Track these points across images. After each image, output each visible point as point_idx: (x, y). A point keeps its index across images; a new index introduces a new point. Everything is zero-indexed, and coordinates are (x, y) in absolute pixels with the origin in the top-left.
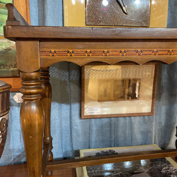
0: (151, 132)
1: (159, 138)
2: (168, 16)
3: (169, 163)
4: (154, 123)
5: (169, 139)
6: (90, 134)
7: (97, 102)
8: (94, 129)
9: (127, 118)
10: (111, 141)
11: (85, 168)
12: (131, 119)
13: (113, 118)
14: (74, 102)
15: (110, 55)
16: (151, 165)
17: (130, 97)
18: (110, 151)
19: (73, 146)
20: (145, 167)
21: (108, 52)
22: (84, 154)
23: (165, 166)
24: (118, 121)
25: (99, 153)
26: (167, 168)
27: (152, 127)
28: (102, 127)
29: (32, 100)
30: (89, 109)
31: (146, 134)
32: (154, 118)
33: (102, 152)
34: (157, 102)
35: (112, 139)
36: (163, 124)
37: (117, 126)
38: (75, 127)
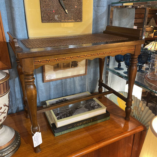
0: (86, 84)
1: (90, 87)
2: (93, 13)
3: (94, 101)
4: (87, 80)
5: (95, 87)
6: (50, 91)
7: (53, 71)
8: (52, 87)
9: (72, 78)
10: (63, 93)
11: (52, 111)
12: (74, 79)
13: (63, 80)
14: (38, 73)
15: (66, 60)
16: (86, 103)
17: (73, 66)
18: (64, 99)
19: (40, 99)
20: (83, 104)
21: (65, 58)
22: (49, 103)
23: (93, 102)
24: (66, 80)
25: (57, 101)
26: (93, 103)
27: (86, 82)
28: (57, 85)
29: (31, 84)
30: (48, 76)
31: (83, 86)
32: (87, 76)
33: (59, 100)
34: (88, 67)
35: (63, 92)
36: (92, 79)
37: (66, 84)
38: (40, 88)
